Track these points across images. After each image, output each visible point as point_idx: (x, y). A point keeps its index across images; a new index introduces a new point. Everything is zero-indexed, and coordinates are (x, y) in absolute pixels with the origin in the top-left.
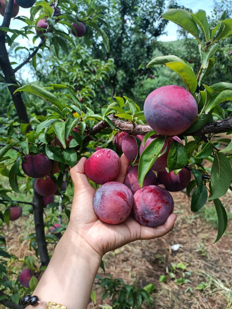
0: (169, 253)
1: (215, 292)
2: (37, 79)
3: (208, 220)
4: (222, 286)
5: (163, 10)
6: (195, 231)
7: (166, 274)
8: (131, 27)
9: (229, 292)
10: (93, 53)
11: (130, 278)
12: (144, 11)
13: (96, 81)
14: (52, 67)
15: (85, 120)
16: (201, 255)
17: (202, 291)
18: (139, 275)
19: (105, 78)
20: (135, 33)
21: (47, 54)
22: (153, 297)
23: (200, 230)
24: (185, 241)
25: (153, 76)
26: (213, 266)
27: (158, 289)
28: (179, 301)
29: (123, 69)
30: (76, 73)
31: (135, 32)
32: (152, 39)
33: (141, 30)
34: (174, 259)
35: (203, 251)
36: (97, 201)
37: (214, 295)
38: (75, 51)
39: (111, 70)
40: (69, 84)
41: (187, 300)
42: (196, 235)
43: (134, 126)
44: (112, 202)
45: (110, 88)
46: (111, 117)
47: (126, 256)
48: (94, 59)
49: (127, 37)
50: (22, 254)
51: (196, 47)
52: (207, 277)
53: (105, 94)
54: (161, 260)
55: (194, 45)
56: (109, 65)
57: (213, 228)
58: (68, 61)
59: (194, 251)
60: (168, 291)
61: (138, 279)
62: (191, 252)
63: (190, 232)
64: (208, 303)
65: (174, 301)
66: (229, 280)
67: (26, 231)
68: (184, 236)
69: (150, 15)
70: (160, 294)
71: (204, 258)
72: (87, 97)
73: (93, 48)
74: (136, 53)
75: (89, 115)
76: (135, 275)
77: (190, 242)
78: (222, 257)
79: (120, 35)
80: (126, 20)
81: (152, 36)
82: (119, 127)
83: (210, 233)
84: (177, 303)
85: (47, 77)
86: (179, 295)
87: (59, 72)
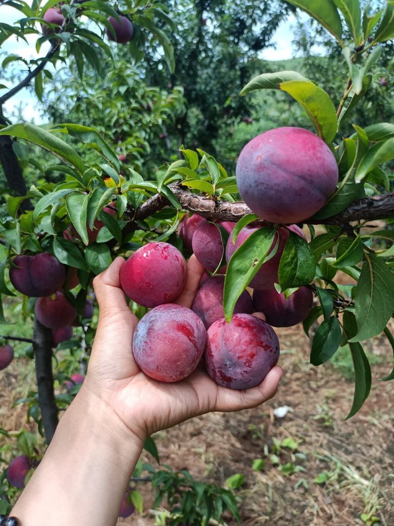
0: (270, 422)
1: (344, 486)
2: (49, 119)
3: (336, 365)
4: (356, 476)
5: (269, 4)
6: (313, 385)
7: (264, 457)
8: (213, 32)
9: (368, 487)
10: (147, 77)
11: (202, 464)
12: (236, 5)
13: (151, 125)
14: (75, 99)
15: (127, 192)
16: (324, 426)
17: (323, 485)
18: (219, 458)
19: (168, 122)
20: (220, 44)
21: (68, 75)
22: (241, 495)
23: (322, 382)
24: (297, 402)
25: (250, 120)
26: (343, 443)
27: (251, 482)
28: (285, 502)
29: (198, 105)
30: (118, 110)
31: (220, 41)
32: (249, 54)
33: (231, 38)
34: (278, 432)
35: (326, 417)
36: (140, 338)
37: (343, 491)
38: (117, 72)
39: (178, 107)
40: (103, 130)
41: (298, 501)
42: (316, 391)
43: (217, 205)
44: (167, 342)
45: (176, 138)
46: (174, 188)
47: (197, 427)
48: (148, 86)
49: (206, 50)
50: (18, 424)
51: (324, 70)
52: (332, 462)
53: (166, 150)
54: (255, 433)
55: (321, 68)
56: (175, 99)
57: (343, 379)
58: (104, 90)
59: (311, 417)
60: (267, 485)
61: (217, 465)
62: (306, 420)
63: (305, 385)
64: (333, 505)
65: (275, 503)
66: (368, 467)
67: (27, 383)
68: (295, 392)
69: (247, 12)
70: (252, 491)
71: (328, 429)
72: (135, 153)
73: (148, 66)
74: (222, 78)
75: (135, 183)
76: (212, 459)
77: (305, 403)
78: (357, 428)
79: (194, 47)
80: (206, 19)
81: (250, 49)
82: (189, 206)
83: (339, 387)
84: (281, 506)
85: (66, 117)
86: (285, 492)
87: (87, 107)
